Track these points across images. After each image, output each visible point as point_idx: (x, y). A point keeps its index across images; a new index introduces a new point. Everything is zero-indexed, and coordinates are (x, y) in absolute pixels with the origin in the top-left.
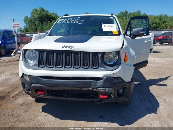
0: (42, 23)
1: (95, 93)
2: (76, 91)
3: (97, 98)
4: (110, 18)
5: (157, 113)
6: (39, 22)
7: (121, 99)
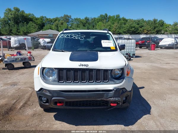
0: (17, 24)
1: (105, 102)
2: (90, 101)
3: (107, 106)
4: (107, 34)
5: (150, 114)
6: (13, 23)
7: (125, 105)
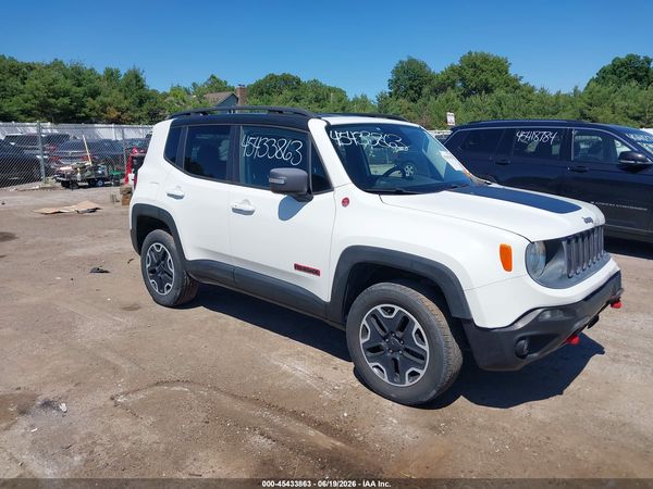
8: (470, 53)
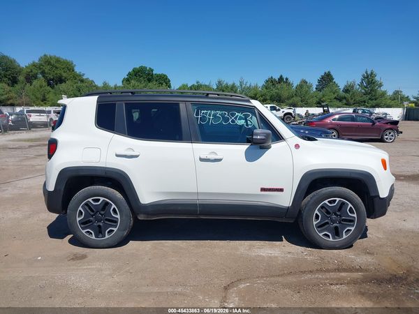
8: (45, 55)
